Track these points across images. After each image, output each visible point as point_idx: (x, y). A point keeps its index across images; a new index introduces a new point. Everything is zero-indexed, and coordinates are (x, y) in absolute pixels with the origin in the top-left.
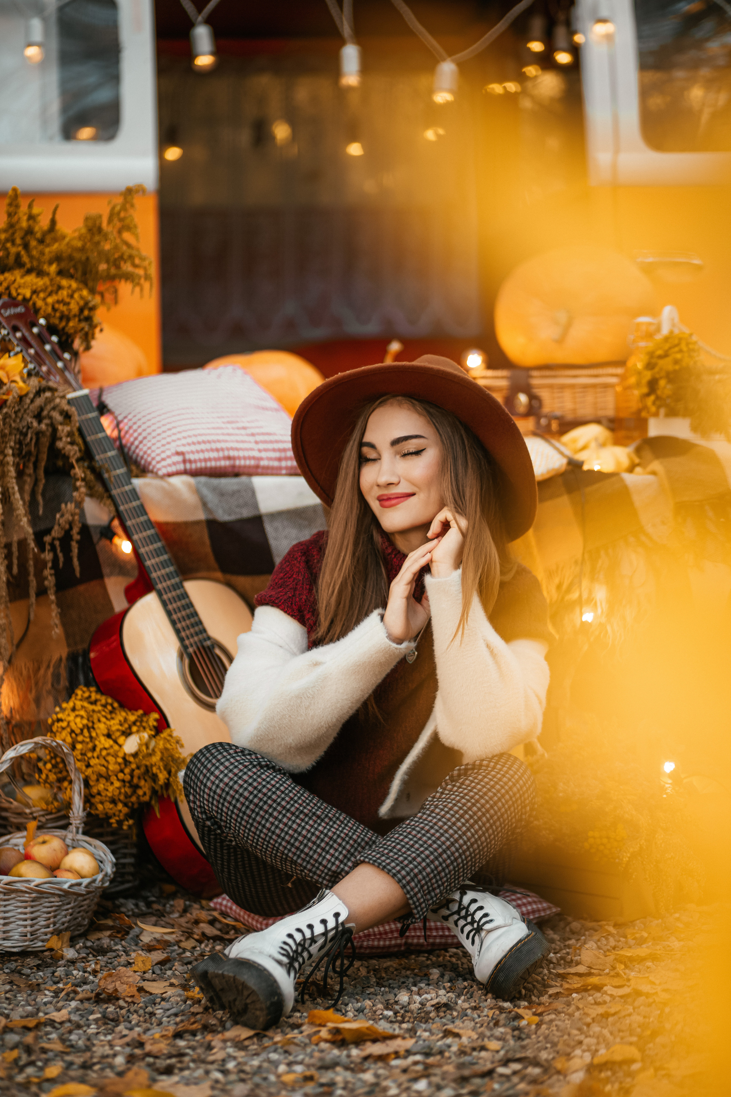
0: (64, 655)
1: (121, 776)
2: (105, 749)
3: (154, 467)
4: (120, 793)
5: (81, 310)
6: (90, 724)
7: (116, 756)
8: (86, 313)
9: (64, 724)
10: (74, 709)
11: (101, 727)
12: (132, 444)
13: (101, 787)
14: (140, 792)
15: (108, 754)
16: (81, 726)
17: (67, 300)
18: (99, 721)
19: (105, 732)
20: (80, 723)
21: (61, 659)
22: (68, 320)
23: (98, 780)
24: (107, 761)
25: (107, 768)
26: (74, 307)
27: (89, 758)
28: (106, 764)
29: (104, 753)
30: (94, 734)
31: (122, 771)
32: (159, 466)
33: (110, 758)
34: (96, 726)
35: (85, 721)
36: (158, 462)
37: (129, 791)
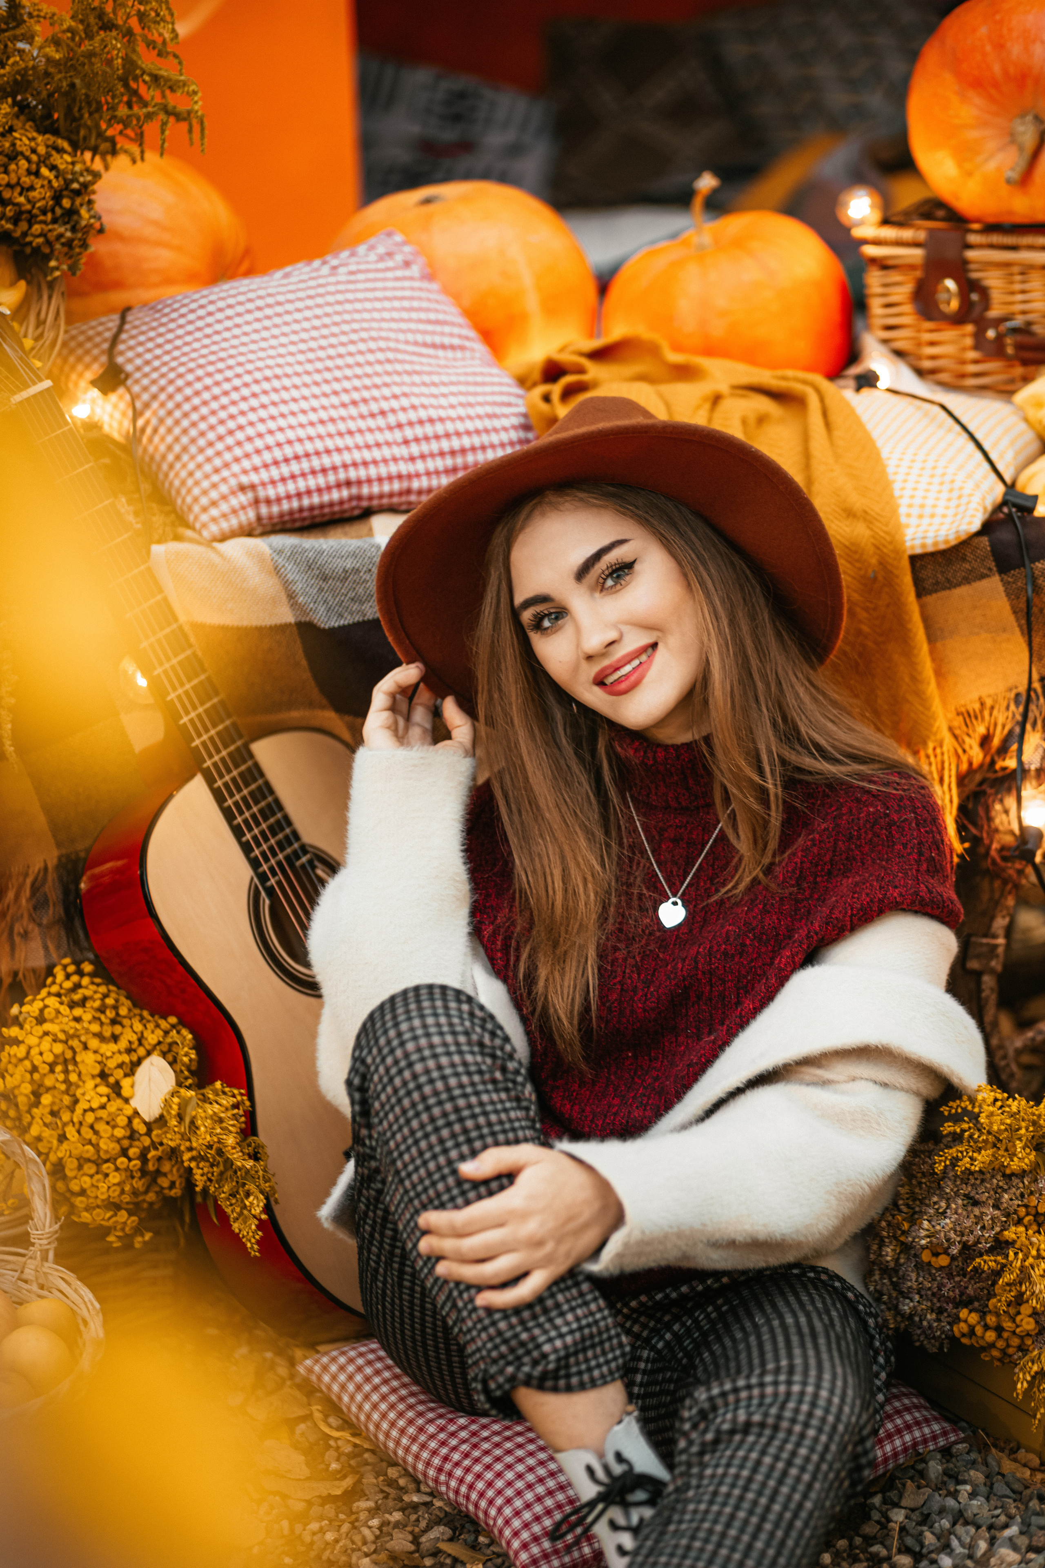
0: (52, 863)
1: (122, 1161)
2: (92, 1110)
3: (196, 518)
4: (123, 1192)
5: (57, 198)
6: (69, 1055)
7: (111, 1123)
8: (66, 203)
9: (20, 1051)
10: (41, 1020)
11: (88, 1061)
12: (164, 457)
13: (86, 1182)
14: (164, 1182)
15: (98, 1119)
16: (49, 1058)
17: (26, 180)
18: (86, 1047)
19: (97, 1070)
20: (49, 1050)
21: (46, 868)
22: (32, 220)
23: (80, 1167)
24: (96, 1133)
25: (96, 1147)
26: (41, 195)
27: (65, 1125)
28: (94, 1139)
29: (90, 1118)
30: (73, 1077)
31: (124, 1152)
32: (204, 518)
33: (101, 1127)
34: (78, 1059)
35: (58, 1048)
36: (205, 510)
37: (139, 1184)
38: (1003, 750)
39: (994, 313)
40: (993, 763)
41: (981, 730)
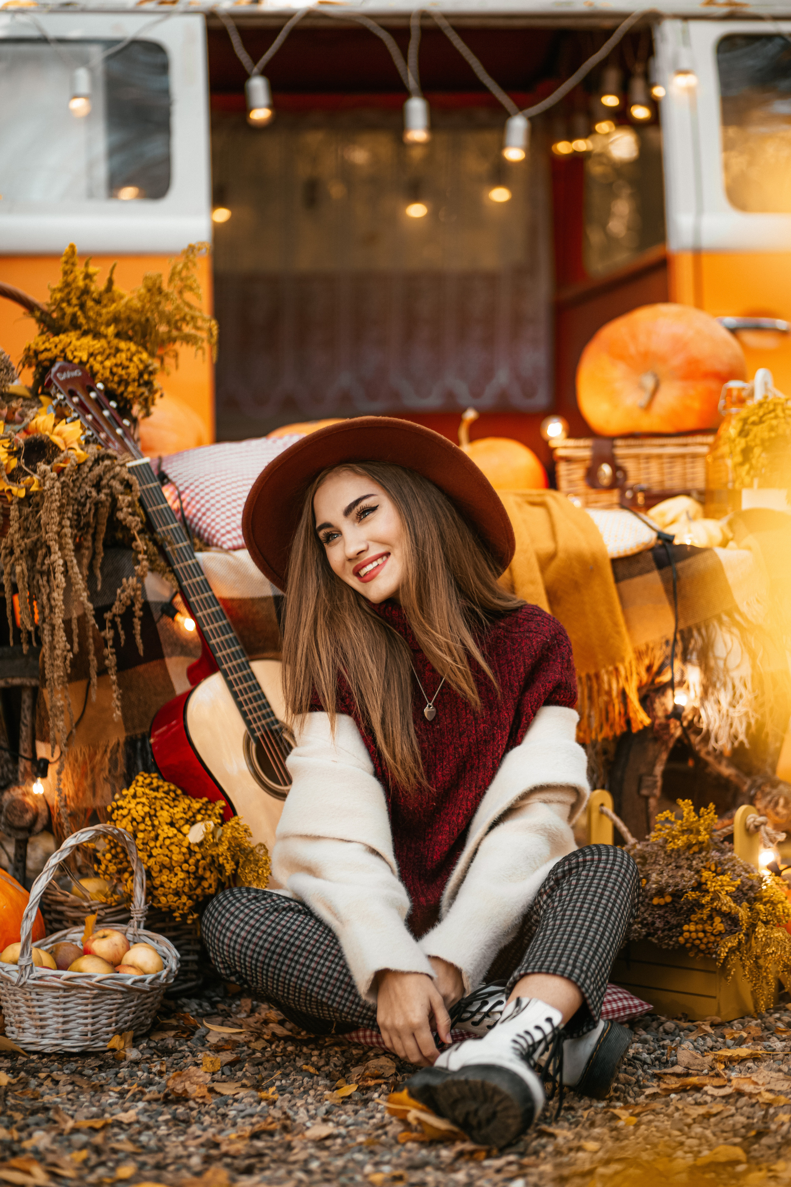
0: (122, 740)
1: (185, 866)
2: (168, 837)
3: (218, 540)
4: (184, 885)
5: (141, 374)
6: (152, 812)
7: (179, 845)
8: (146, 377)
9: (125, 812)
10: (134, 796)
11: (164, 816)
12: (195, 516)
13: (164, 878)
14: (205, 884)
15: (172, 844)
16: (142, 814)
17: (126, 363)
18: (162, 809)
19: (169, 820)
20: (141, 810)
21: (118, 744)
22: (127, 384)
23: (160, 871)
24: (171, 851)
25: (171, 858)
26: (133, 371)
27: (152, 848)
28: (169, 854)
29: (167, 842)
30: (156, 823)
31: (186, 861)
32: (223, 539)
33: (173, 848)
34: (158, 814)
35: (147, 809)
36: (223, 535)
37: (193, 882)
38: (659, 672)
39: (631, 482)
40: (653, 681)
41: (647, 662)
